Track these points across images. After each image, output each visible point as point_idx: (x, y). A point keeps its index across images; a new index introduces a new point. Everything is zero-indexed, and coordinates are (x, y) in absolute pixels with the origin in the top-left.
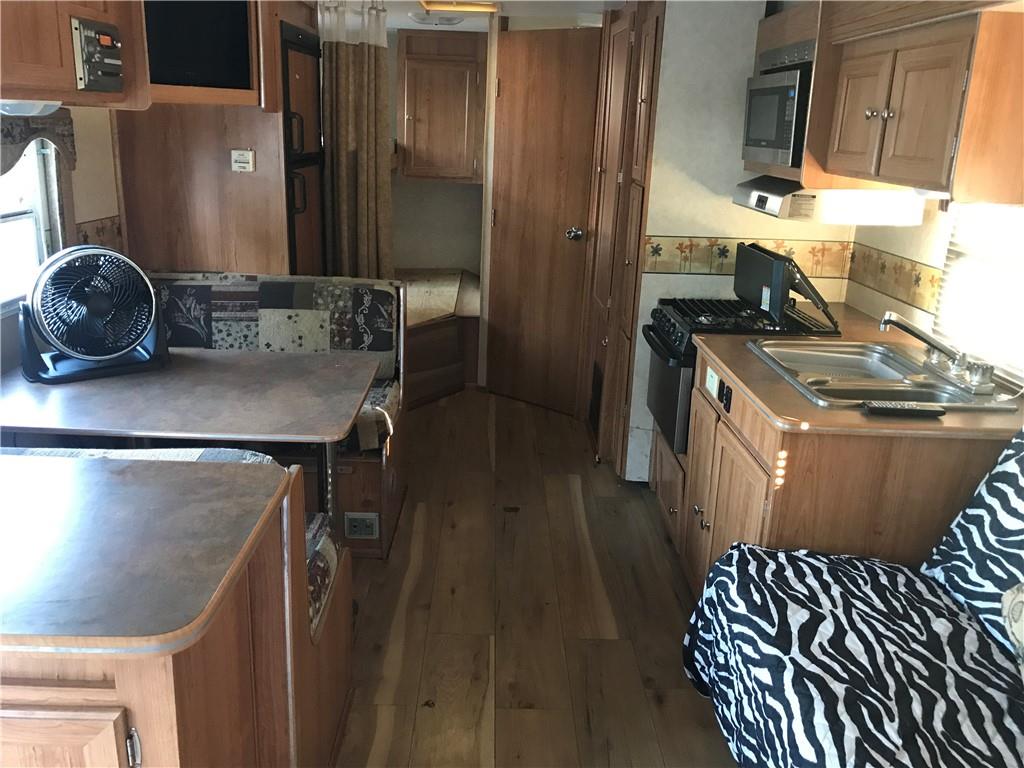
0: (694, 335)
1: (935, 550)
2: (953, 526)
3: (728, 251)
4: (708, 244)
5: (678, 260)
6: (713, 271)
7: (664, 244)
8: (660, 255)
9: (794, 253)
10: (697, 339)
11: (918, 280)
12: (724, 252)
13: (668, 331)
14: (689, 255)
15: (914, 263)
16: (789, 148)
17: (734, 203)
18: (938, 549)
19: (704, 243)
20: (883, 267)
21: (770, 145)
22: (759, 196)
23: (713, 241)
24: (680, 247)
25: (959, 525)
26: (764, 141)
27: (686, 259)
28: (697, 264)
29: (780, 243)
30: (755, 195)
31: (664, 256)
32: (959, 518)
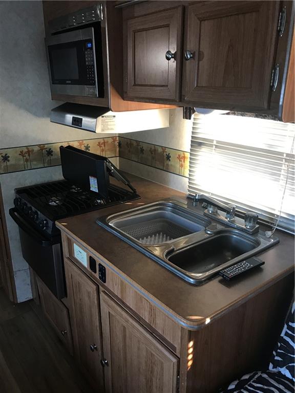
0: (57, 223)
1: (274, 353)
2: (283, 335)
3: (52, 151)
4: (40, 149)
5: (22, 162)
6: (46, 165)
7: (10, 153)
8: (9, 161)
9: (89, 147)
10: (59, 225)
11: (168, 157)
12: (50, 152)
13: (34, 217)
14: (28, 158)
15: (164, 148)
16: (94, 84)
17: (51, 122)
18: (276, 352)
19: (36, 149)
20: (142, 150)
21: (74, 82)
22: (73, 117)
23: (42, 147)
24: (22, 154)
25: (287, 334)
26: (69, 80)
27: (27, 160)
28: (35, 163)
29: (81, 143)
30: (69, 117)
31: (12, 161)
32: (285, 329)
